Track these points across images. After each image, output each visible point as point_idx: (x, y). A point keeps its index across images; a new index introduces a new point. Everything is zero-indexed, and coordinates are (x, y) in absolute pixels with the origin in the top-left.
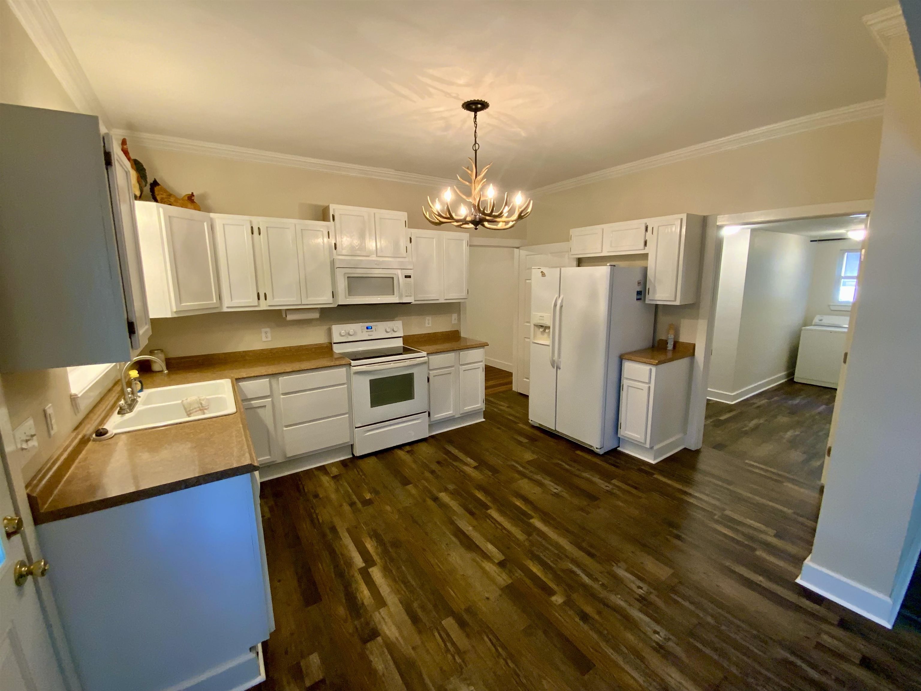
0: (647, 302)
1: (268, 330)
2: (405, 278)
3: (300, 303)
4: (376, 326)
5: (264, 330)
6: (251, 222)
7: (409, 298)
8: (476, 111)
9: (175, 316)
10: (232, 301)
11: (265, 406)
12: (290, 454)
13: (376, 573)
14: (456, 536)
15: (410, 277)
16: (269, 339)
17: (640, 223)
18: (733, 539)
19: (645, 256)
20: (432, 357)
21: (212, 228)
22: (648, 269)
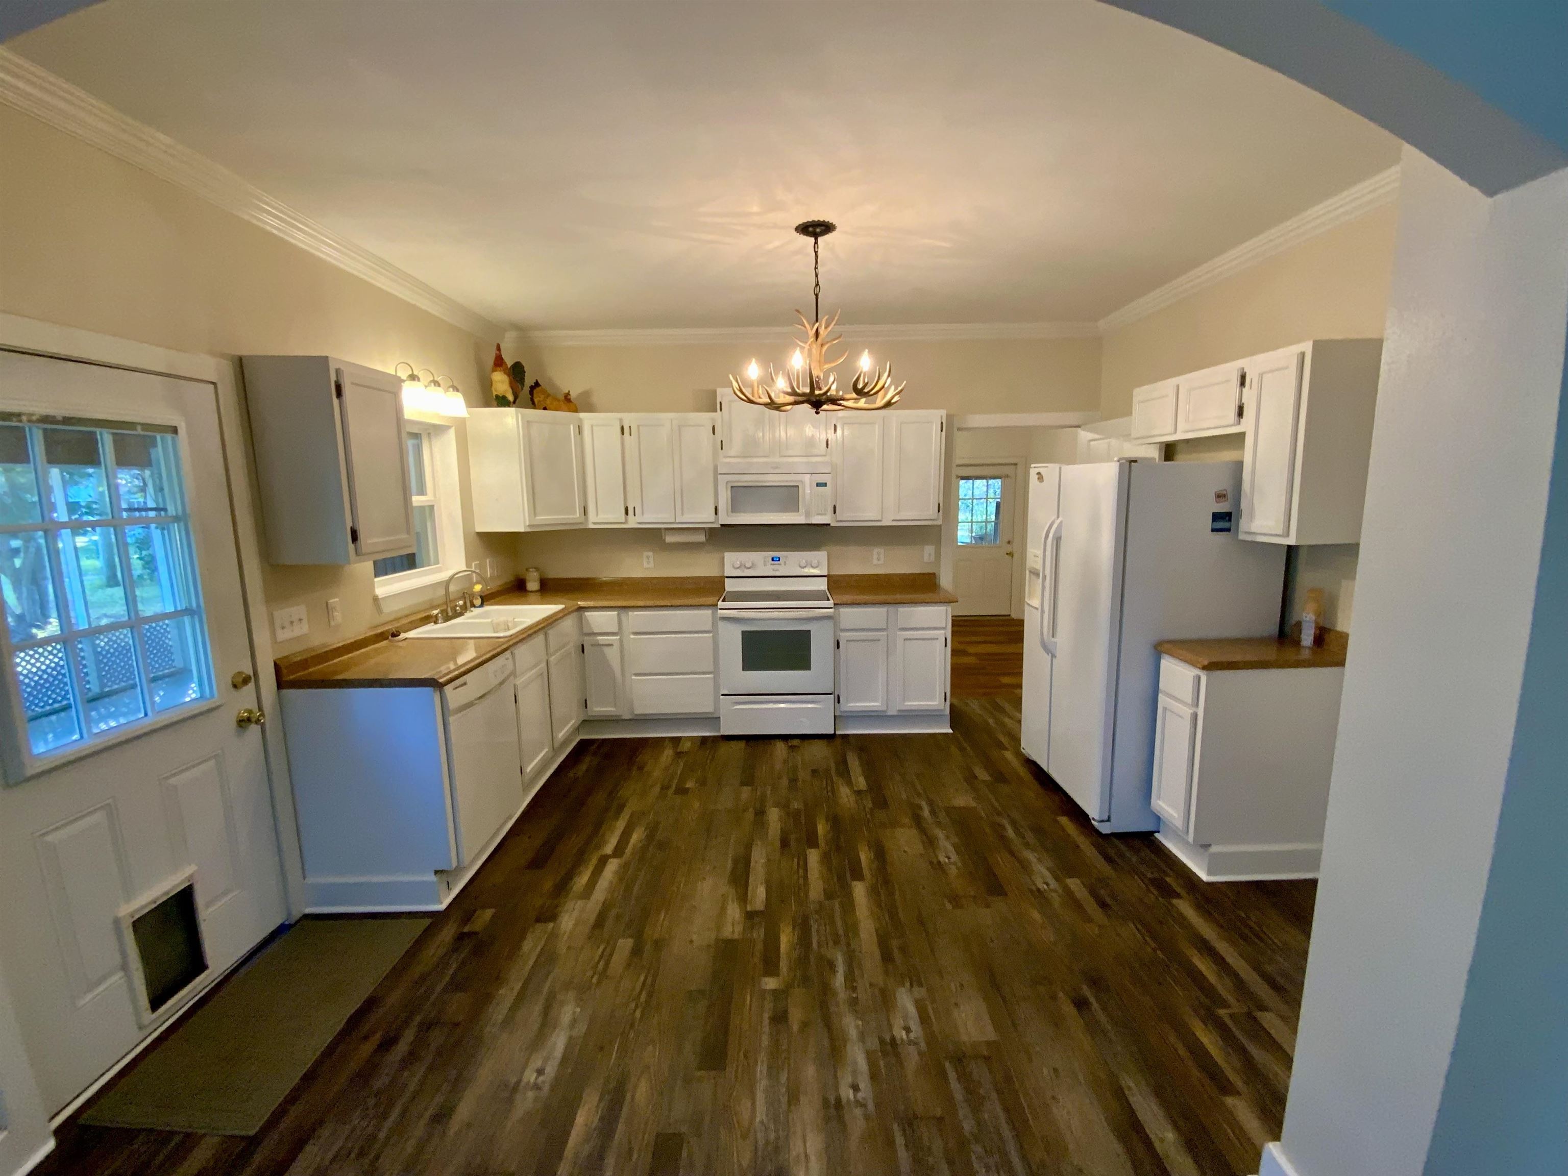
0: (1242, 537)
1: (651, 554)
2: (817, 486)
3: (673, 520)
4: (786, 557)
5: (646, 554)
6: (621, 420)
7: (823, 517)
8: (816, 236)
9: (528, 530)
10: (597, 515)
11: (612, 645)
12: (639, 711)
13: (613, 866)
14: (736, 862)
15: (825, 485)
16: (652, 565)
17: (1231, 369)
19: (1239, 438)
20: (844, 611)
21: (580, 430)
22: (1244, 464)
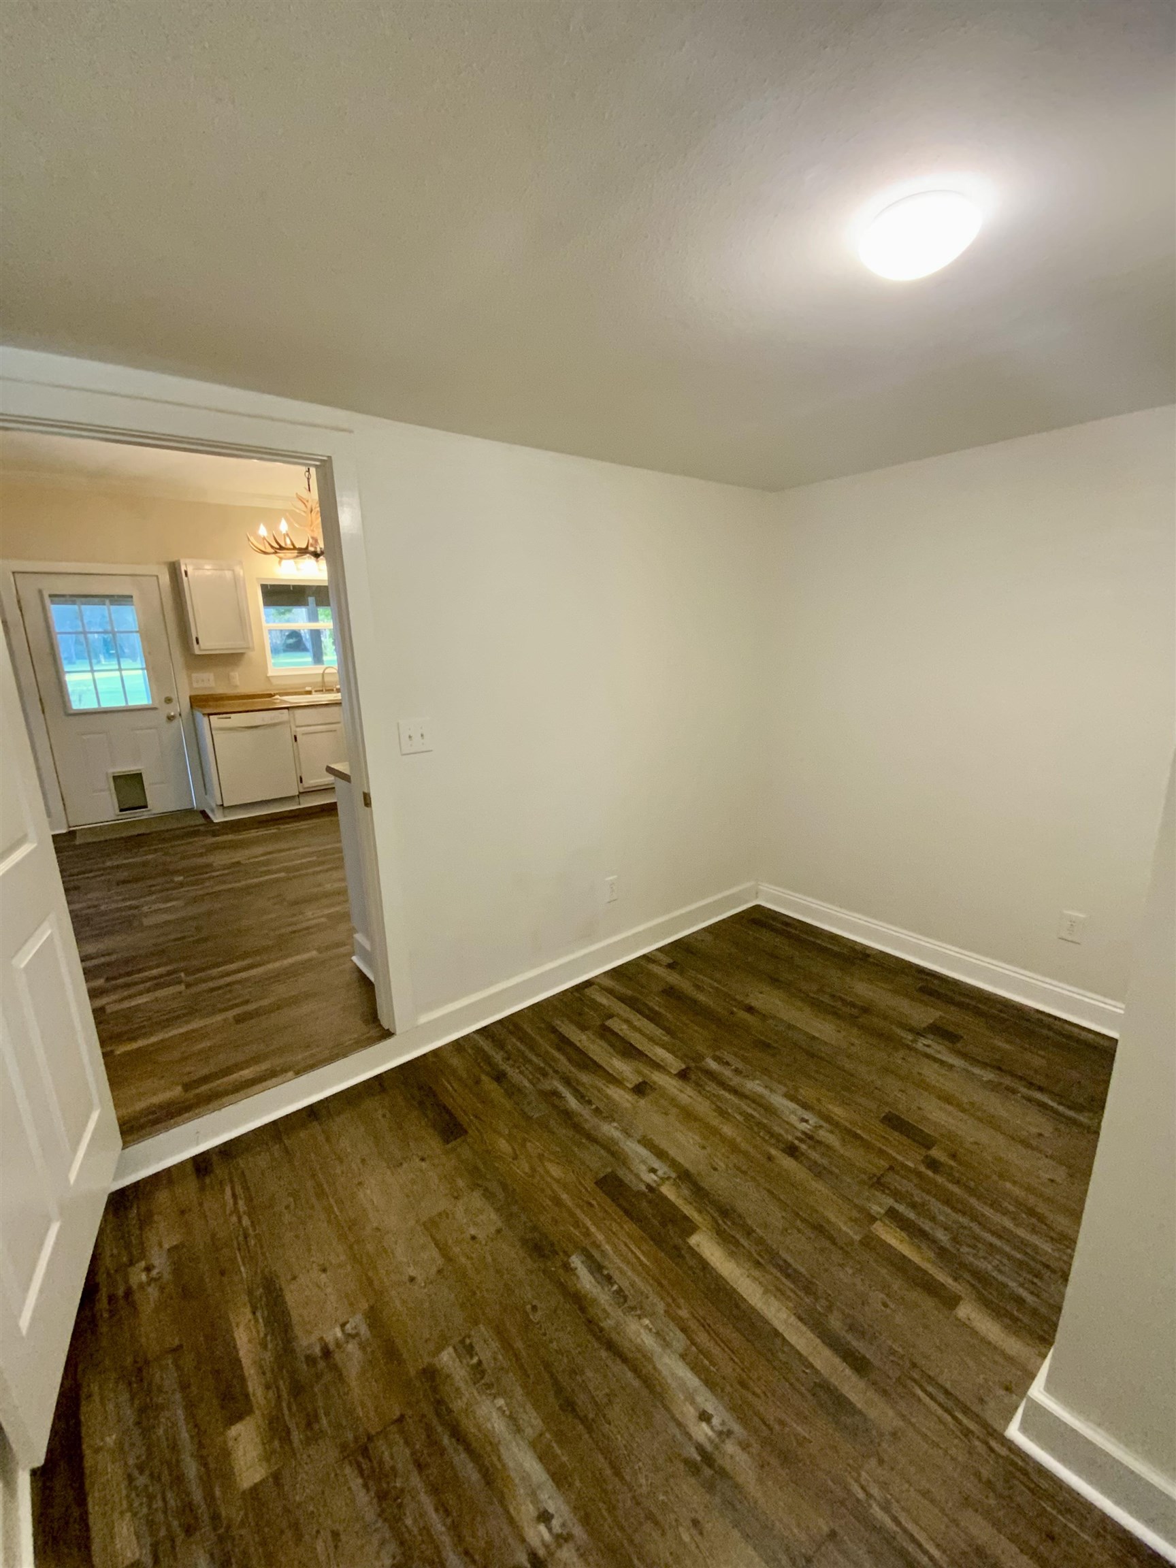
18: (140, 971)
